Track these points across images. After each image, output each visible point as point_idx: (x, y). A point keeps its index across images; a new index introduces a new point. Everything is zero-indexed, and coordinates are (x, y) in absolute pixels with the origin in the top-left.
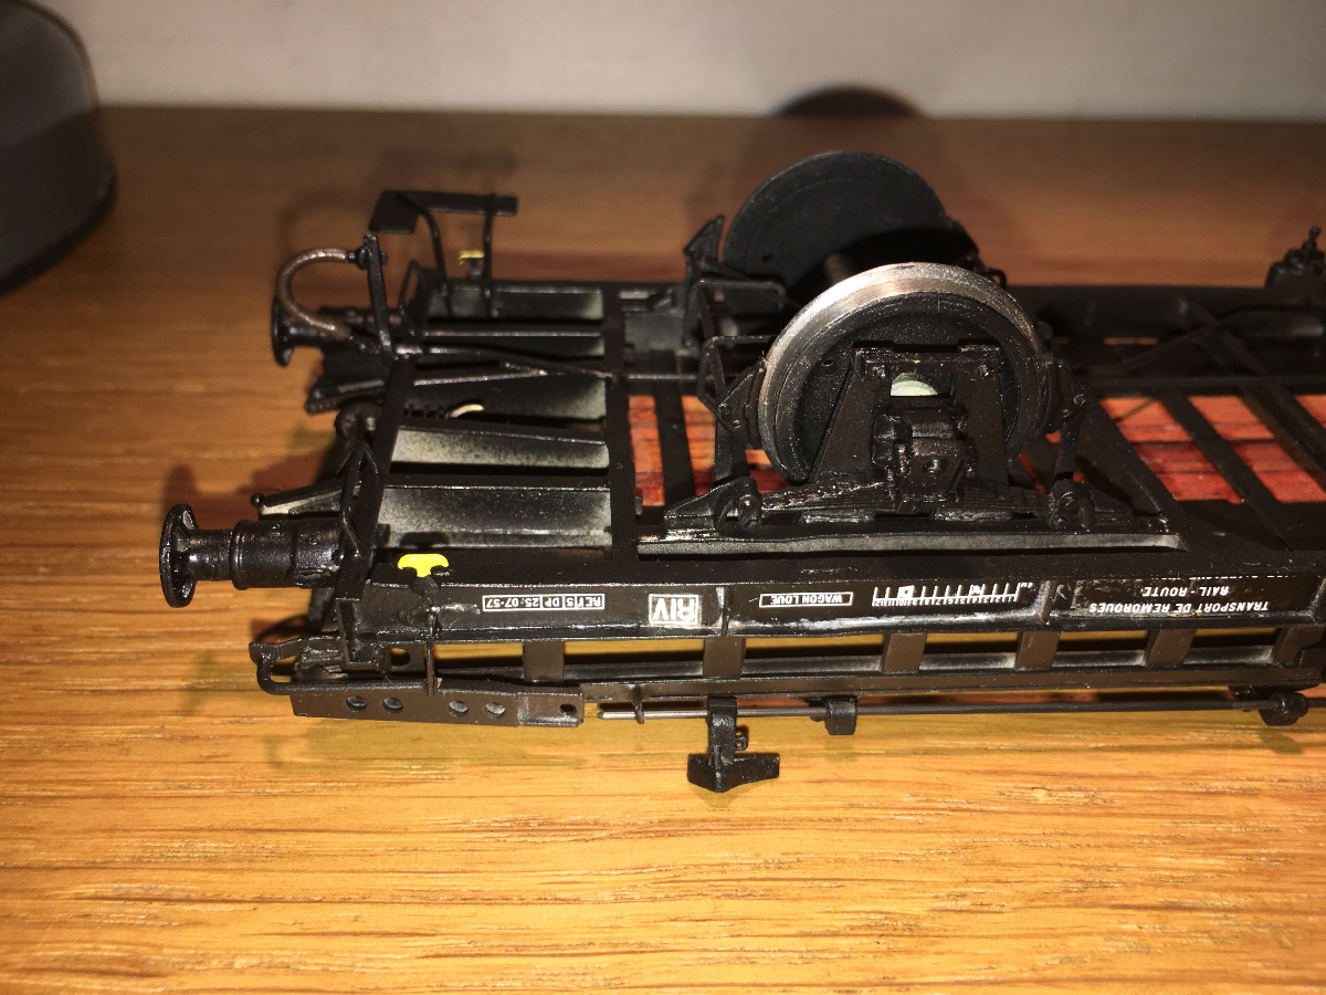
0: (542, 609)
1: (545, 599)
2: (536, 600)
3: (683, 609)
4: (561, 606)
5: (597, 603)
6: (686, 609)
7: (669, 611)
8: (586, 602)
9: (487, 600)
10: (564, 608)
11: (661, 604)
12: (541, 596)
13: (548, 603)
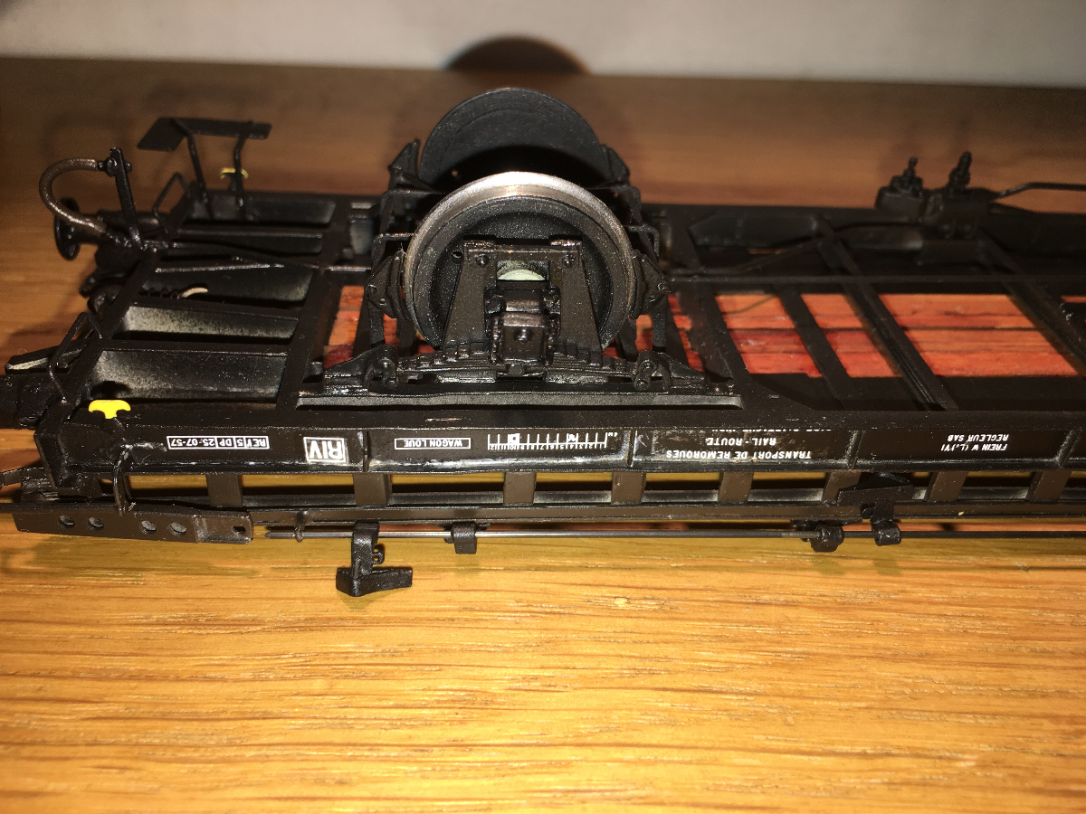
0: (217, 447)
1: (219, 440)
2: (212, 440)
3: (332, 450)
4: (233, 446)
5: (263, 443)
6: (335, 450)
7: (321, 451)
8: (253, 443)
9: (171, 440)
10: (236, 447)
11: (314, 445)
12: (216, 437)
13: (222, 443)
